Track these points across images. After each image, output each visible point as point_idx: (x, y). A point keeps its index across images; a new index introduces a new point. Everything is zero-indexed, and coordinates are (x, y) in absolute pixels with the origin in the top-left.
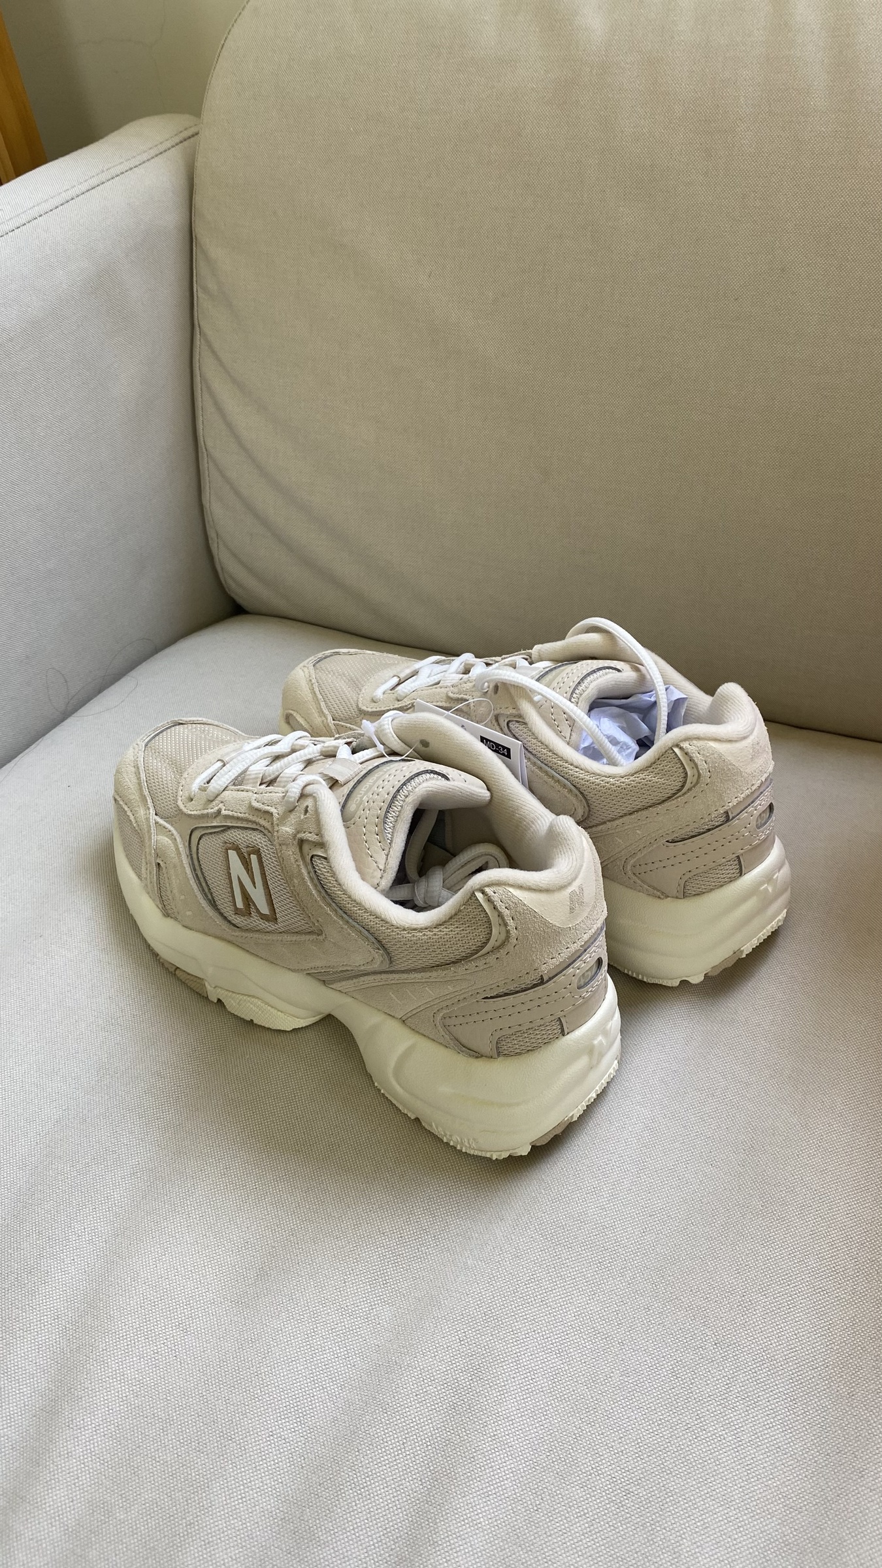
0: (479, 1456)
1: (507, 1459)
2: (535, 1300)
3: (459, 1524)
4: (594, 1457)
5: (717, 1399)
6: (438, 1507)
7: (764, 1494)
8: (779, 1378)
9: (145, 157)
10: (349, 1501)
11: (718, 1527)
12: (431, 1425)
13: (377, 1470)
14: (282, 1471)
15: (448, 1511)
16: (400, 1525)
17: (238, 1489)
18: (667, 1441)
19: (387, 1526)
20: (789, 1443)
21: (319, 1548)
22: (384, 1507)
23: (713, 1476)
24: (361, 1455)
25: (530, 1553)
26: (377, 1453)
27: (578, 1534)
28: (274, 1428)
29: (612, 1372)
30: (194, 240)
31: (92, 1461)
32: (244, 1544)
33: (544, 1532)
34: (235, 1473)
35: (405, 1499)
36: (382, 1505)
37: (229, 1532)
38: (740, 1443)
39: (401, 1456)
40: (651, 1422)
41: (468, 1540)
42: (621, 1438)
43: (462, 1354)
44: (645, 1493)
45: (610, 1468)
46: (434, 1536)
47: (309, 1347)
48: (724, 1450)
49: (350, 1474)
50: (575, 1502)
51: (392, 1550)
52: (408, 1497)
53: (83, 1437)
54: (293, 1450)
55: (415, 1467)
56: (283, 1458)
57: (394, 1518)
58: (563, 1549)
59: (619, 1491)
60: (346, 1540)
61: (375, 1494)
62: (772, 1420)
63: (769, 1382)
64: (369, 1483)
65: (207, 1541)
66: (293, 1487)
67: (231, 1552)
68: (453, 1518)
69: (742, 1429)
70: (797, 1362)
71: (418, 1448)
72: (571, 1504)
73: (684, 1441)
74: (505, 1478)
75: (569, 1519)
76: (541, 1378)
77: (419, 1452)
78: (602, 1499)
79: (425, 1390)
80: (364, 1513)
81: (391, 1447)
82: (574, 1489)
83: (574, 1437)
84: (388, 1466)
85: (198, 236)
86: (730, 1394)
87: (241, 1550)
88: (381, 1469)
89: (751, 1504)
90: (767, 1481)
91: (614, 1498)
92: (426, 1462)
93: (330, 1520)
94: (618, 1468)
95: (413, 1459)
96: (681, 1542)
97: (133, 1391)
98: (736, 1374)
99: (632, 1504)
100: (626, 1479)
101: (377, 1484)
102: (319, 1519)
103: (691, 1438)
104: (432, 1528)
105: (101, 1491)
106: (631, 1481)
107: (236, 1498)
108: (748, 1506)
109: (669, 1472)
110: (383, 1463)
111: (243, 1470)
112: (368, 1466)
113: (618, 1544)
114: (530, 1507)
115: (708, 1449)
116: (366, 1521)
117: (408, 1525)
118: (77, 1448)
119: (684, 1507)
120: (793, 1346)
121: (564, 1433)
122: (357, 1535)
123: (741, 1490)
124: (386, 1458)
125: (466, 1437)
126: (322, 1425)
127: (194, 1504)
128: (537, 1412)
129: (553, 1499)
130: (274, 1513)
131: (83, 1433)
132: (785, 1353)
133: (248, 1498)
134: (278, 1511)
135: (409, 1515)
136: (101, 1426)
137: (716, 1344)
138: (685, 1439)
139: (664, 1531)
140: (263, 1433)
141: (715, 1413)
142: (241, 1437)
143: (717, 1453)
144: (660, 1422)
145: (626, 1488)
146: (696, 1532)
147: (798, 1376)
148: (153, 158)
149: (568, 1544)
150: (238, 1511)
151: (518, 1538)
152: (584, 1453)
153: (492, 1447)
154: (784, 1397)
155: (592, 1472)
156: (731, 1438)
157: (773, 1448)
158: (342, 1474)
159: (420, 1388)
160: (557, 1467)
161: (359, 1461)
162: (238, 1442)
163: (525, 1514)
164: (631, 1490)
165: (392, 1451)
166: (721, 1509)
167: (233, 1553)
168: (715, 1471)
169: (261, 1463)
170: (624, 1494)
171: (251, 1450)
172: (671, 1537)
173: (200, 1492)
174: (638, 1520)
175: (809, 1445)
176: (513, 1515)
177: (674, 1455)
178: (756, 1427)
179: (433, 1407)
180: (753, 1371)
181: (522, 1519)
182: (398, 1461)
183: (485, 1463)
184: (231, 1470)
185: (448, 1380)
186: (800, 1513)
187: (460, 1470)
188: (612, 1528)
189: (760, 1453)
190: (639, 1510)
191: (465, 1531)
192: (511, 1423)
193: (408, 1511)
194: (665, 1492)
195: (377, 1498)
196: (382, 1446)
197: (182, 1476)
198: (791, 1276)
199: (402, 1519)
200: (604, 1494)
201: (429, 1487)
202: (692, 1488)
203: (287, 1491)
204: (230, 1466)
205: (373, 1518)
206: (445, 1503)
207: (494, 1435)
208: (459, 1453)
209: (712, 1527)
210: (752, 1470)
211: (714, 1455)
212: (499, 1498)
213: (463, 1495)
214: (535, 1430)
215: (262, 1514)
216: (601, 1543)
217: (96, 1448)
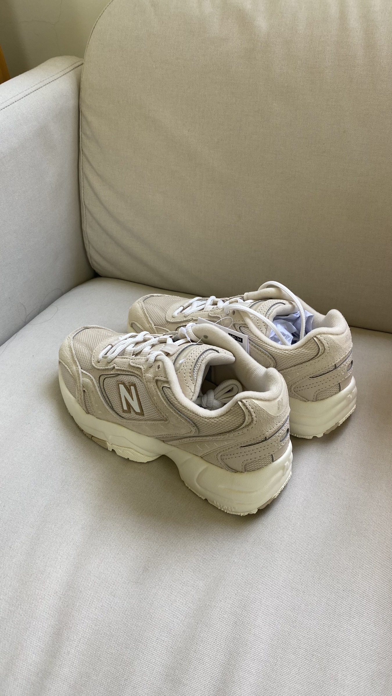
0: (249, 643)
1: (260, 644)
2: (266, 576)
3: (243, 673)
4: (297, 641)
5: (346, 614)
6: (234, 666)
7: (369, 653)
8: (371, 604)
9: (59, 75)
10: (195, 666)
11: (352, 668)
12: (226, 631)
13: (206, 652)
14: (163, 655)
15: (238, 668)
16: (217, 675)
17: (145, 663)
18: (327, 632)
19: (212, 675)
20: (378, 631)
21: (184, 687)
22: (210, 667)
23: (348, 646)
24: (198, 646)
25: (274, 683)
26: (205, 644)
27: (294, 674)
28: (158, 636)
29: (301, 605)
30: (80, 112)
31: (79, 655)
32: (150, 687)
33: (279, 674)
34: (144, 656)
35: (218, 664)
36: (209, 667)
37: (143, 682)
38: (358, 632)
39: (215, 645)
40: (320, 625)
41: (247, 679)
42: (308, 632)
43: (237, 600)
44: (320, 655)
45: (305, 645)
46: (233, 679)
47: (170, 600)
48: (351, 635)
49: (194, 654)
50: (291, 661)
51: (215, 686)
52: (220, 663)
53: (74, 645)
54: (167, 645)
55: (222, 649)
56: (163, 649)
57: (214, 672)
58: (288, 681)
59: (309, 655)
60: (195, 682)
61: (206, 662)
62: (370, 622)
63: (367, 605)
64: (203, 658)
65: (134, 687)
66: (169, 661)
67: (145, 691)
68: (240, 670)
69: (358, 626)
70: (377, 596)
71: (222, 641)
72: (290, 662)
73: (334, 632)
74: (260, 652)
75: (289, 668)
76: (271, 609)
77: (223, 643)
78: (303, 659)
79: (222, 616)
80: (202, 670)
81: (210, 641)
82: (290, 655)
83: (288, 633)
84: (210, 650)
85: (82, 111)
86: (351, 611)
87: (149, 690)
88: (207, 651)
89: (365, 657)
90: (370, 647)
91: (307, 658)
92: (226, 647)
93: (187, 674)
94: (308, 645)
95: (220, 646)
96: (338, 675)
97: (94, 623)
98: (353, 603)
99: (315, 660)
100: (312, 650)
101: (206, 658)
102: (182, 674)
103: (337, 631)
104: (232, 675)
105: (84, 668)
106: (314, 650)
107: (145, 667)
108: (363, 658)
109: (329, 646)
110: (208, 649)
111: (147, 655)
112: (201, 650)
113: (311, 677)
114: (272, 664)
115: (345, 635)
116: (203, 674)
117: (221, 675)
118: (72, 649)
119: (337, 660)
120: (375, 590)
121: (284, 632)
122: (200, 680)
123: (360, 651)
124: (209, 646)
125: (242, 636)
126: (179, 634)
127: (127, 671)
128: (271, 623)
129: (282, 660)
130: (162, 673)
131: (74, 643)
132: (372, 593)
133: (150, 667)
134: (163, 672)
135: (221, 670)
136: (82, 639)
137: (343, 591)
138: (335, 631)
139: (330, 671)
140: (154, 638)
141: (346, 620)
142: (144, 641)
143: (349, 637)
144: (323, 625)
145: (312, 653)
146: (343, 670)
147: (378, 602)
148: (62, 76)
149: (290, 678)
150: (146, 673)
151: (269, 677)
152: (293, 640)
153: (254, 639)
154: (374, 612)
155: (297, 647)
156: (354, 630)
157: (371, 633)
158: (191, 654)
159: (220, 615)
160: (282, 646)
161: (197, 648)
162: (143, 643)
163: (270, 667)
164: (314, 654)
165: (211, 643)
166: (352, 660)
167: (146, 691)
168: (349, 644)
169: (154, 651)
170: (311, 656)
171: (149, 646)
172: (333, 673)
173: (129, 666)
174: (319, 667)
175: (386, 631)
176: (265, 668)
177: (331, 638)
178: (364, 625)
179: (227, 623)
180: (360, 601)
181: (270, 669)
182: (214, 647)
183: (252, 646)
184: (142, 655)
185: (232, 612)
186: (385, 660)
187: (241, 650)
188: (308, 671)
189: (366, 635)
190: (318, 662)
191: (246, 676)
192: (261, 628)
193: (220, 669)
194: (329, 654)
195: (206, 664)
196: (207, 641)
197: (120, 659)
198: (372, 560)
199: (218, 672)
200: (303, 656)
201: (228, 658)
202: (340, 652)
203: (167, 663)
204: (141, 654)
205: (206, 672)
206: (236, 664)
207: (254, 634)
208: (240, 643)
209: (350, 668)
210: (364, 643)
211: (348, 637)
212: (259, 661)
213: (244, 660)
214: (271, 631)
215: (157, 673)
216: (304, 677)
217: (80, 649)
